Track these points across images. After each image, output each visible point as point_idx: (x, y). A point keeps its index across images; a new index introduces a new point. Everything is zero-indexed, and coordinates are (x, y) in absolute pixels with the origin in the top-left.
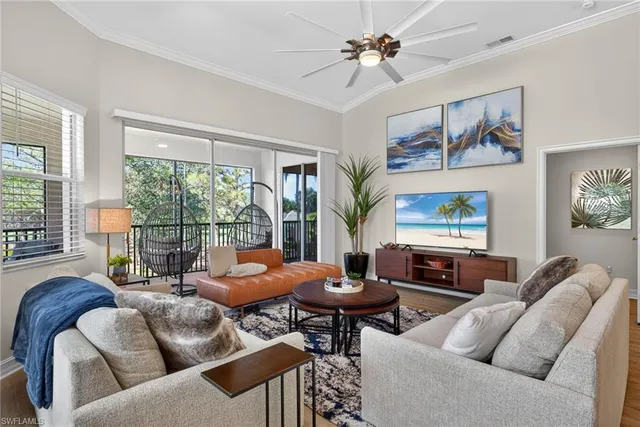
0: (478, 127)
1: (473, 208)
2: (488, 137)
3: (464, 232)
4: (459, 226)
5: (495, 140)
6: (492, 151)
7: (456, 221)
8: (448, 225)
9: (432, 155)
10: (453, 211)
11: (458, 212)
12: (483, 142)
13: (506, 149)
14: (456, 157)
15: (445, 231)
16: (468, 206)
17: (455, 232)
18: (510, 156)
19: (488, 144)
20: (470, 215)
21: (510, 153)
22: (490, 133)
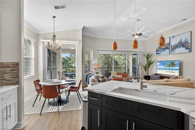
0: (179, 43)
1: (176, 65)
2: (181, 45)
3: (173, 71)
4: (172, 69)
5: (183, 46)
6: (182, 49)
7: (171, 68)
8: (169, 69)
9: (167, 51)
10: (170, 65)
11: (172, 66)
12: (180, 47)
13: (186, 49)
14: (173, 51)
15: (169, 71)
16: (174, 64)
17: (171, 71)
18: (187, 50)
19: (181, 47)
20: (175, 67)
21: (188, 50)
22: (182, 44)
